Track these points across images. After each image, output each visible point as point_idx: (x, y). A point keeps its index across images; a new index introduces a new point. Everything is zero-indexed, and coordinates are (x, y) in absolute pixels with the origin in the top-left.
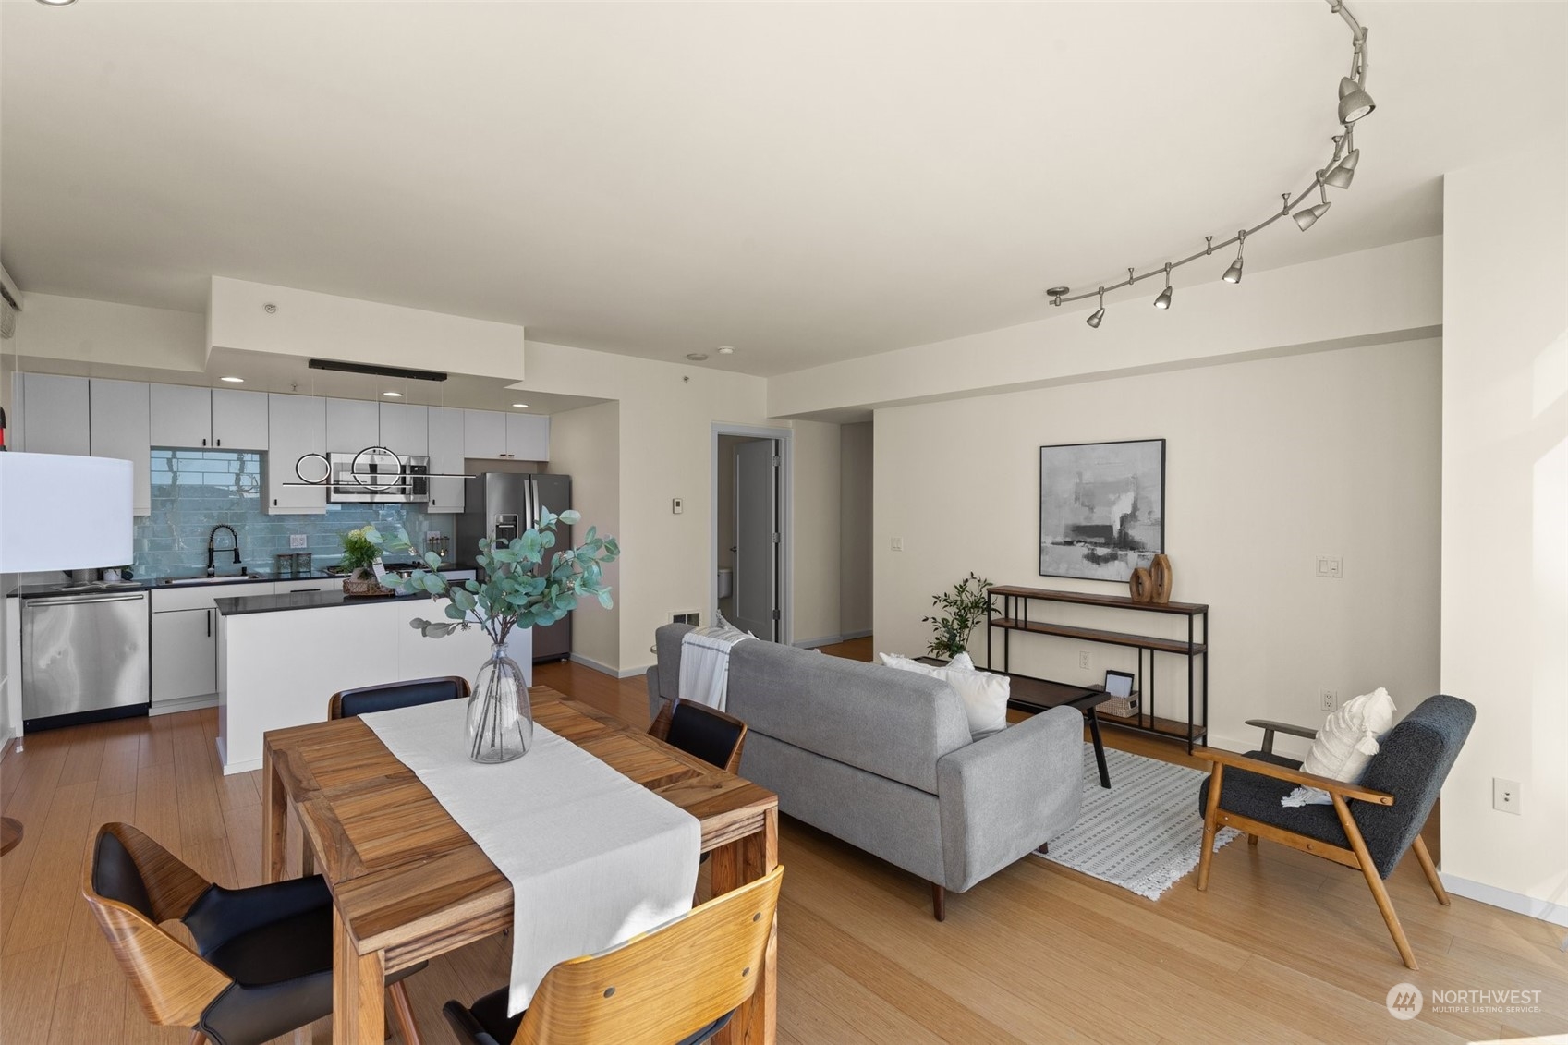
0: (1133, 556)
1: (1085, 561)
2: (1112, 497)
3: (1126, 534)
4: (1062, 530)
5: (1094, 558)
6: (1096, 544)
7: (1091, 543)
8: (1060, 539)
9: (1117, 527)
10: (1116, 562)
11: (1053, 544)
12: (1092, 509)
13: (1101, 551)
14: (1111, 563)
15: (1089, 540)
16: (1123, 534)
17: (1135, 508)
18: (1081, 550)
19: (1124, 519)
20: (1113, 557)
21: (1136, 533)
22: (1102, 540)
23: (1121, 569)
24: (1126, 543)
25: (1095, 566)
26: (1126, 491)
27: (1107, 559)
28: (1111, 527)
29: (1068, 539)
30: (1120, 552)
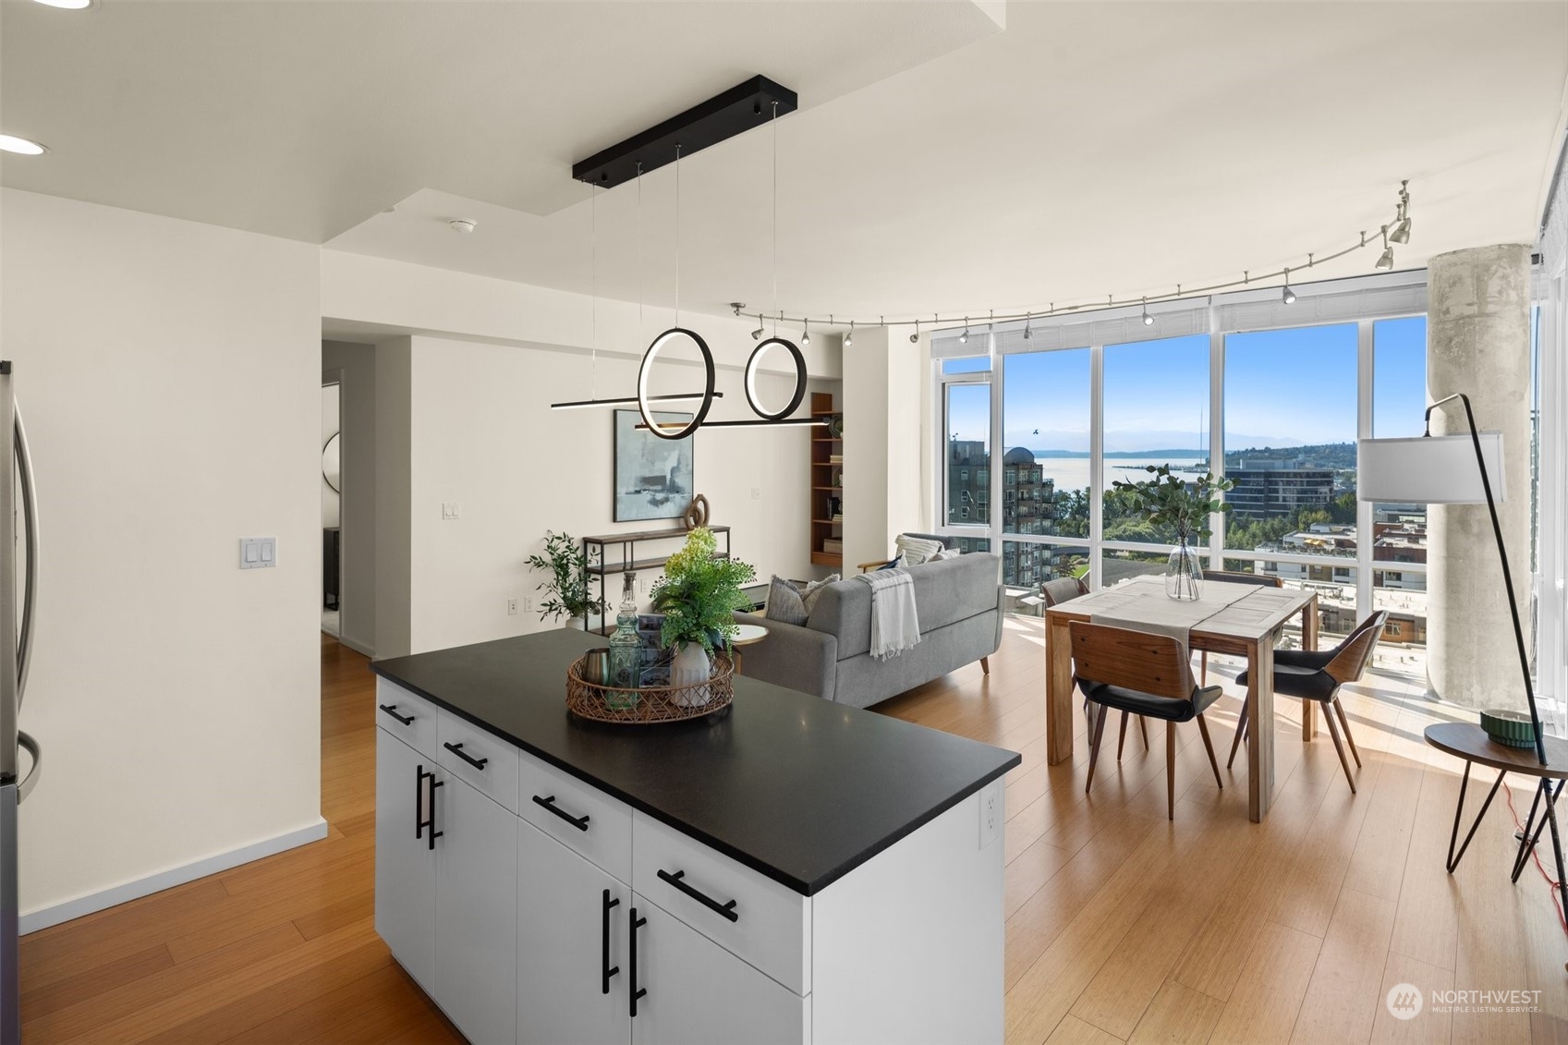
0: (677, 497)
1: (649, 505)
2: (666, 454)
3: (674, 482)
4: (633, 482)
5: (655, 503)
6: (656, 491)
7: (652, 490)
8: (632, 489)
9: (668, 477)
10: (669, 503)
11: (627, 494)
12: (653, 463)
13: (659, 496)
14: (665, 505)
15: (651, 488)
16: (672, 481)
17: (679, 463)
18: (646, 496)
19: (673, 471)
20: (667, 500)
21: (681, 481)
22: (659, 487)
23: (673, 507)
24: (675, 489)
25: (655, 508)
26: (674, 450)
27: (662, 502)
28: (665, 477)
29: (638, 489)
30: (671, 496)
